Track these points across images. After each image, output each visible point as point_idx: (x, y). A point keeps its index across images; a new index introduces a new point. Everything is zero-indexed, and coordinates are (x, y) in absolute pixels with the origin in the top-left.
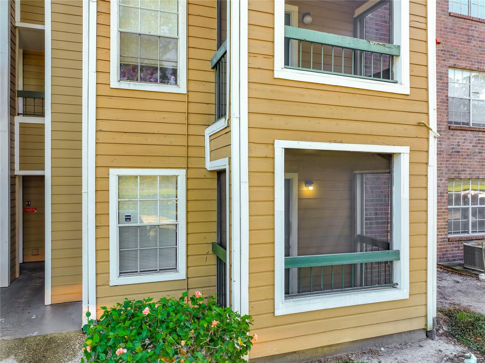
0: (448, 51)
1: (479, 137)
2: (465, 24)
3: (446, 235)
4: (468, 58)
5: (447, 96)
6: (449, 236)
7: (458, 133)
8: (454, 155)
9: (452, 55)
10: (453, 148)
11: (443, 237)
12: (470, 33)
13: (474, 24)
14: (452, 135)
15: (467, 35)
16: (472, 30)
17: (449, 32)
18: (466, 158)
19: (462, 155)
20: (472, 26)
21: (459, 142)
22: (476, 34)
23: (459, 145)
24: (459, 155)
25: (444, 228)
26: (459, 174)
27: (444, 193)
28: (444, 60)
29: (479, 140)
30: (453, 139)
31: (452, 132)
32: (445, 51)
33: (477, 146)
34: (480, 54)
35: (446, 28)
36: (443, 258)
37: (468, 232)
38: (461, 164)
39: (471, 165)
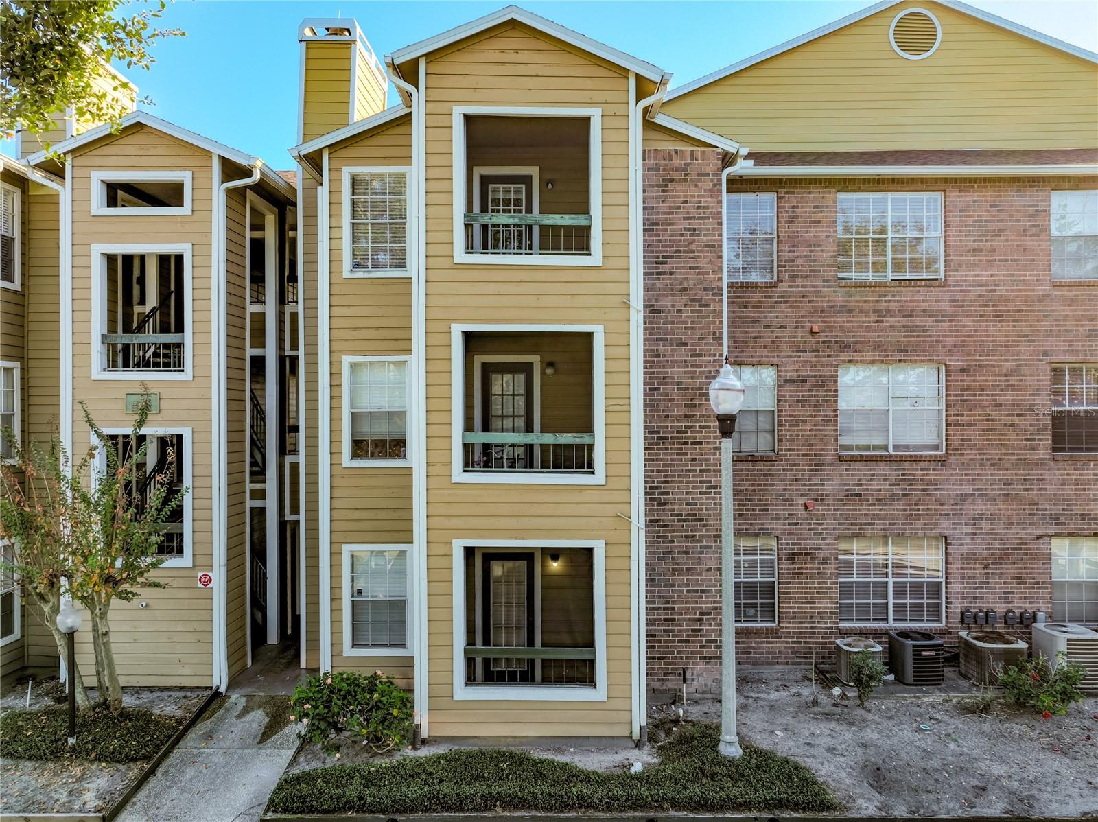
0: (836, 342)
1: (904, 469)
2: (871, 296)
3: (834, 623)
4: (879, 346)
5: (836, 411)
6: (842, 625)
7: (858, 465)
8: (849, 500)
9: (845, 347)
10: (847, 490)
11: (829, 625)
12: (883, 306)
13: (890, 292)
14: (847, 470)
15: (874, 311)
16: (886, 302)
17: (839, 312)
18: (874, 505)
19: (868, 500)
20: (885, 296)
21: (859, 480)
22: (894, 307)
23: (861, 485)
24: (860, 500)
25: (831, 613)
26: (860, 529)
27: (830, 559)
28: (829, 356)
29: (903, 475)
30: (848, 475)
31: (845, 466)
32: (830, 342)
33: (898, 485)
34: (904, 336)
35: (833, 307)
36: (830, 658)
37: (886, 620)
38: (866, 515)
39: (886, 514)
